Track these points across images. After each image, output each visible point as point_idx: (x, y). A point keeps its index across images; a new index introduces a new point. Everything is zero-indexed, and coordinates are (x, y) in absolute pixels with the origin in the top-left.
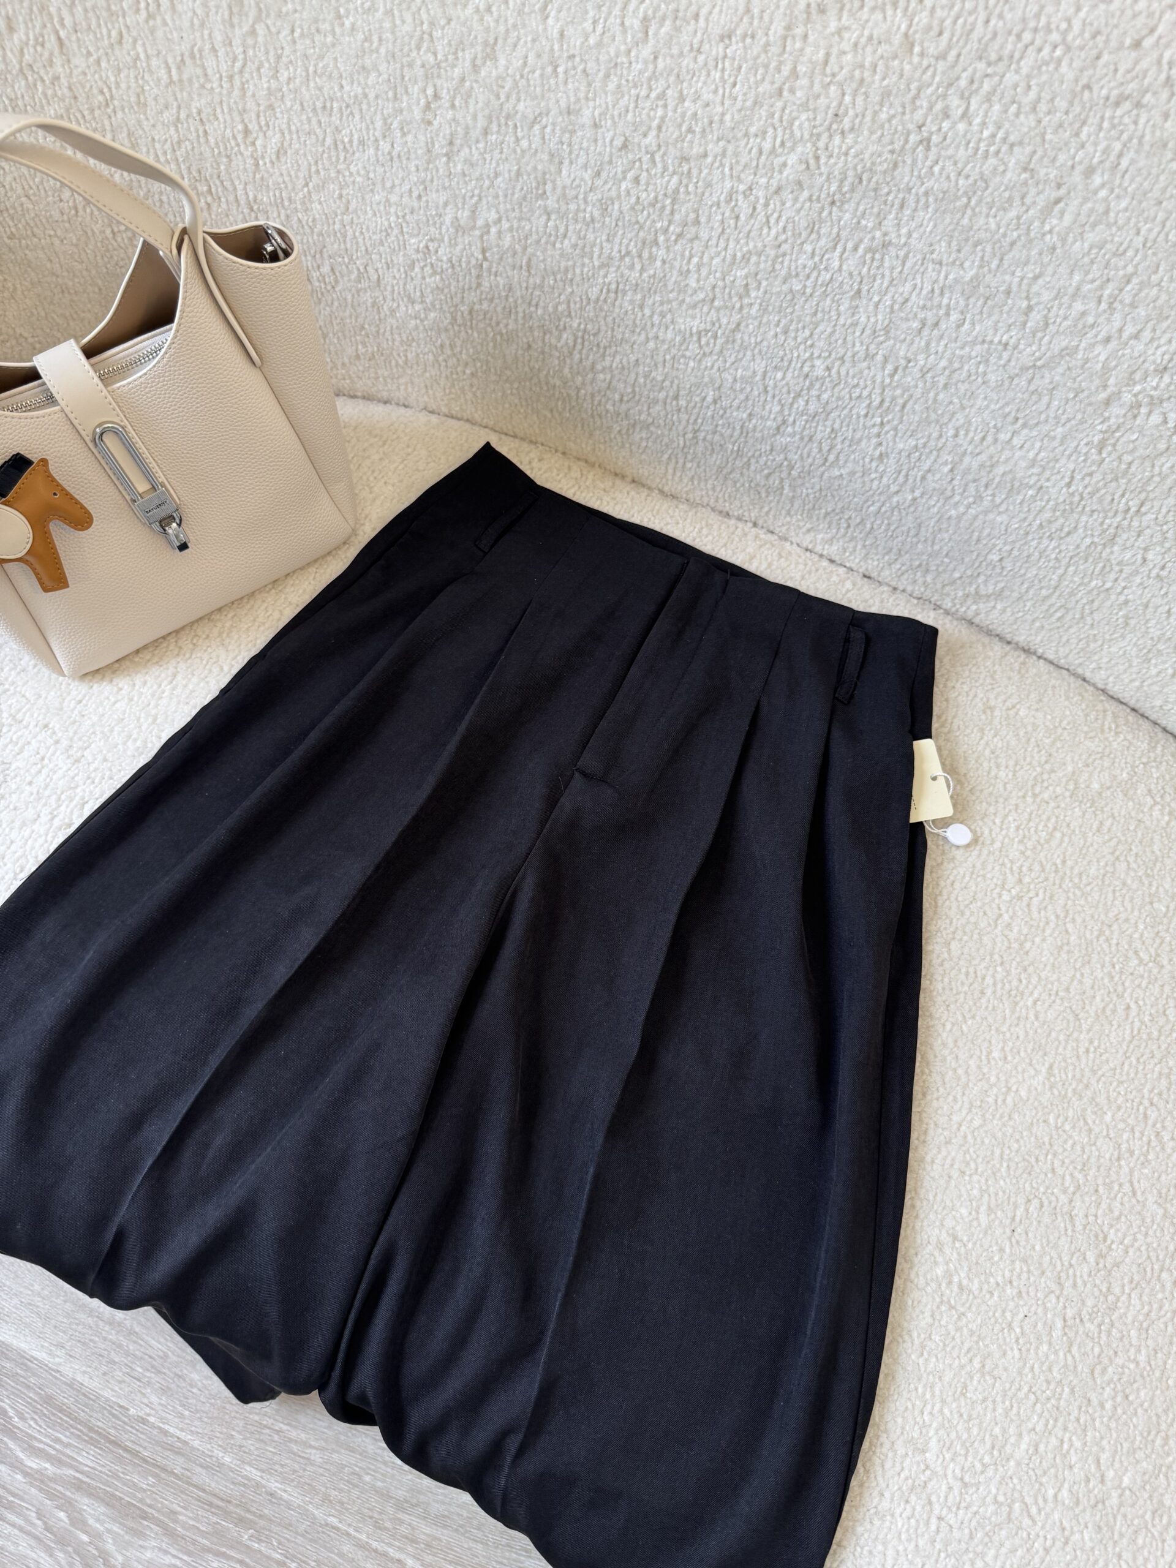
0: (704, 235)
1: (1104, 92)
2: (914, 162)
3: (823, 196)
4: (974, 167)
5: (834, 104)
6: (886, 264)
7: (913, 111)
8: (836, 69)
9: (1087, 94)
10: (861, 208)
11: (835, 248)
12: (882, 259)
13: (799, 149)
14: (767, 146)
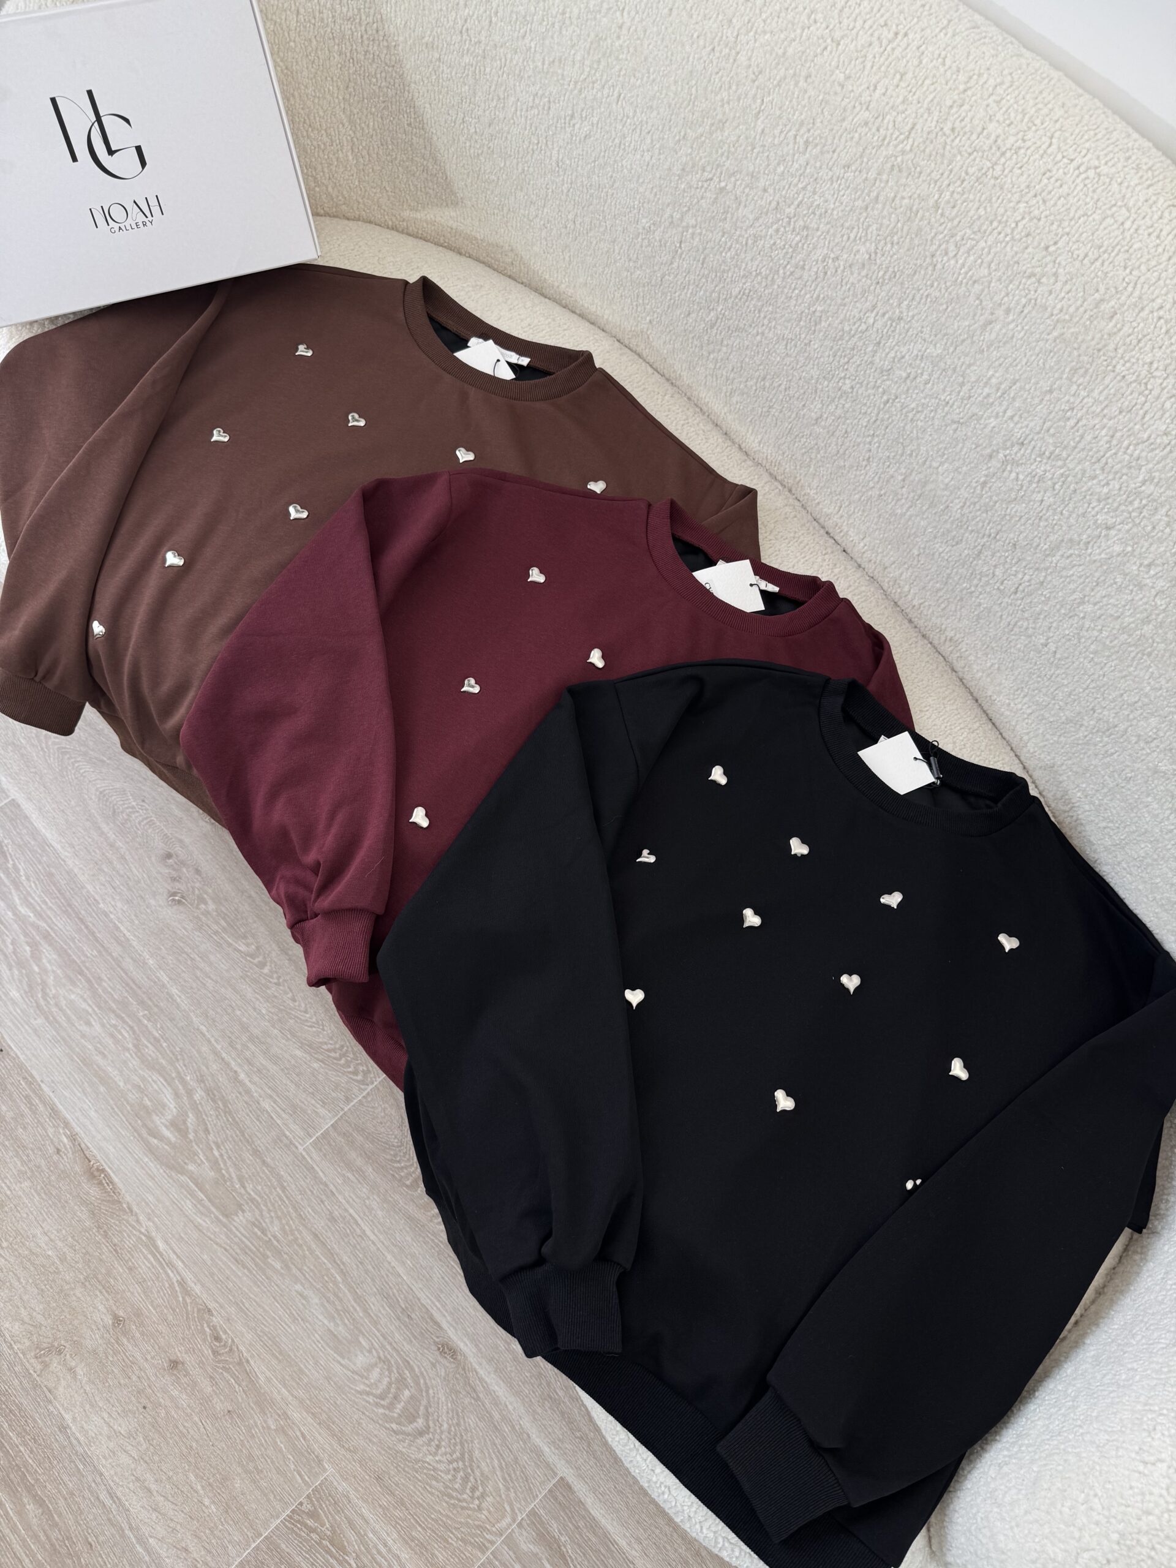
0: (805, 277)
3: (874, 278)
4: (954, 290)
5: (892, 226)
6: (897, 331)
7: (931, 244)
10: (892, 291)
11: (872, 311)
12: (896, 327)
13: (868, 244)
14: (852, 236)
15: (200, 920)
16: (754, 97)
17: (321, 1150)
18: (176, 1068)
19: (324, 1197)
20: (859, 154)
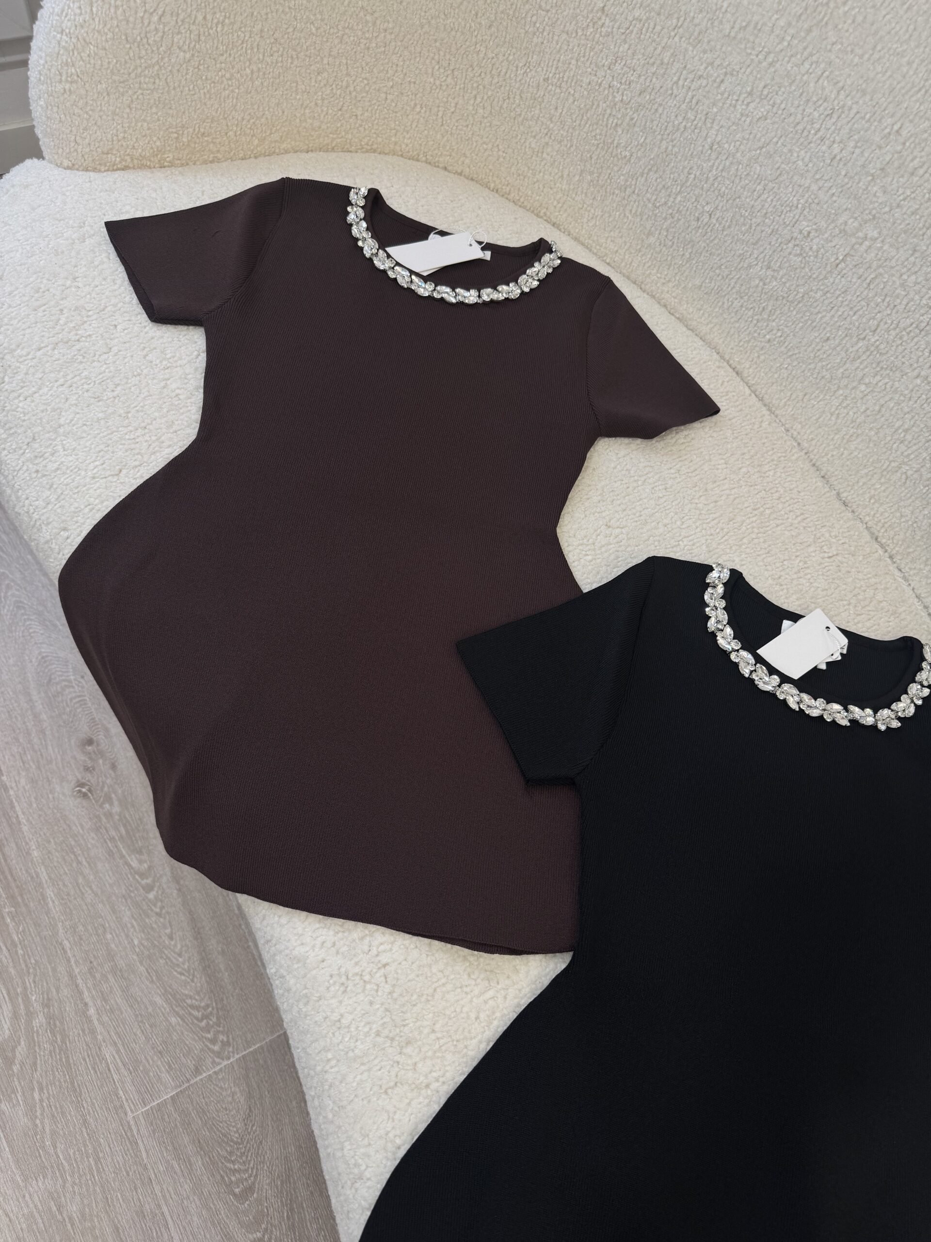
15: (100, 820)
17: (152, 1124)
18: (24, 983)
19: (138, 1183)
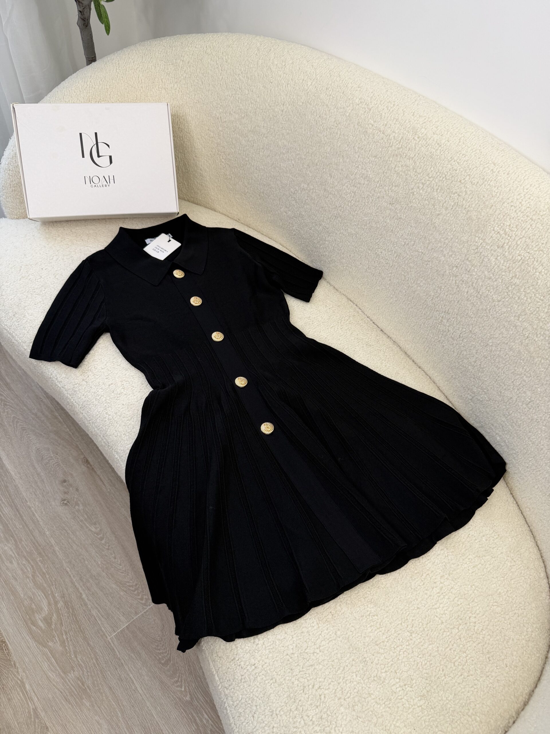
1: (452, 191)
2: (410, 197)
5: (394, 179)
8: (397, 170)
9: (448, 190)
13: (385, 187)
14: (378, 186)
15: (75, 514)
16: (337, 133)
17: (119, 640)
18: (51, 590)
20: (380, 151)
